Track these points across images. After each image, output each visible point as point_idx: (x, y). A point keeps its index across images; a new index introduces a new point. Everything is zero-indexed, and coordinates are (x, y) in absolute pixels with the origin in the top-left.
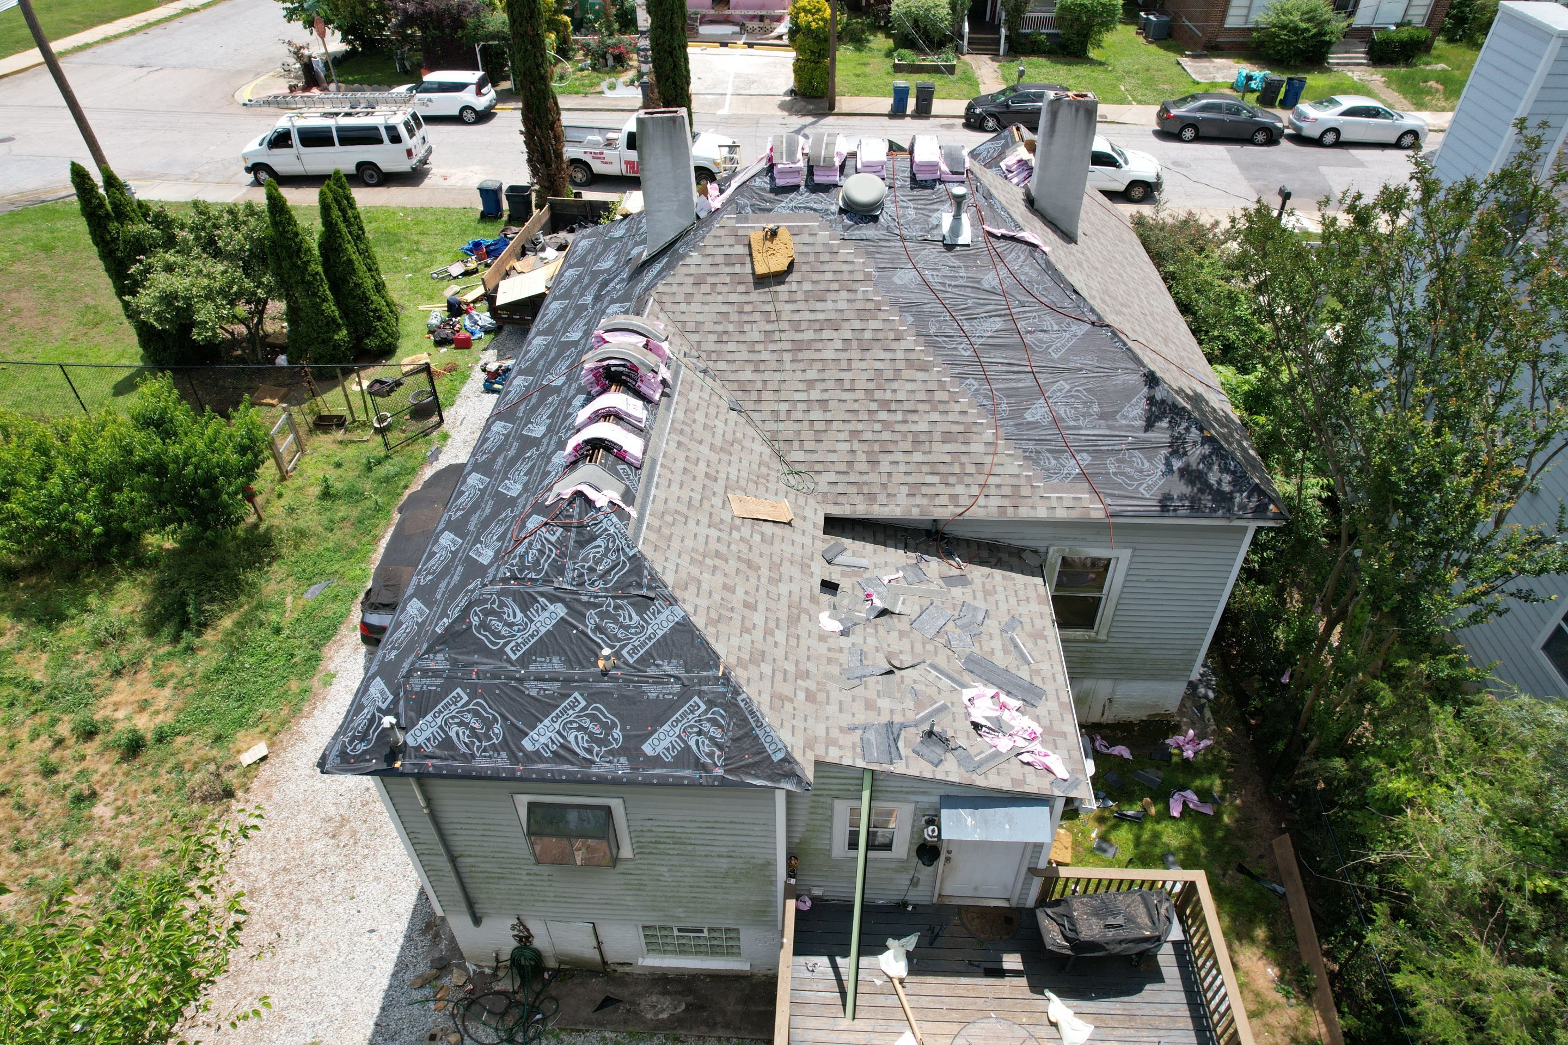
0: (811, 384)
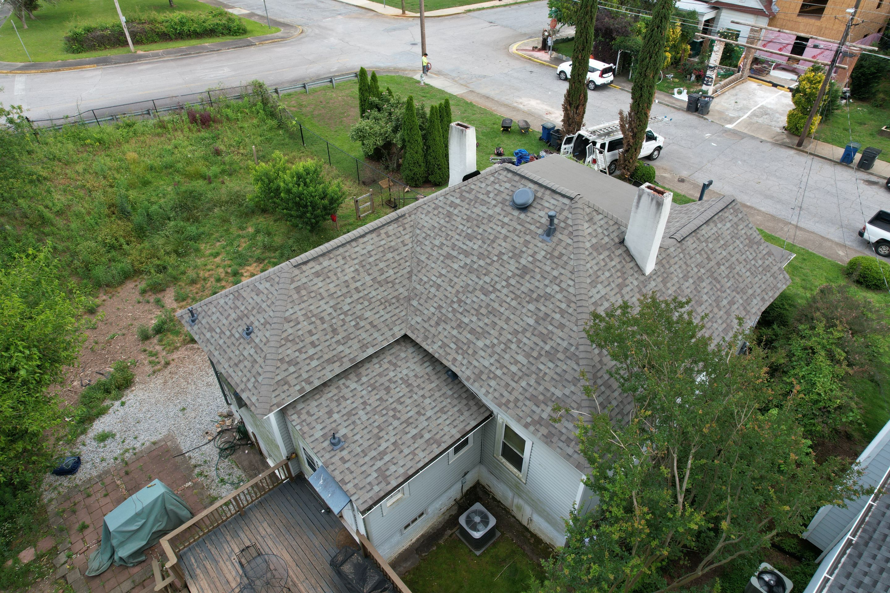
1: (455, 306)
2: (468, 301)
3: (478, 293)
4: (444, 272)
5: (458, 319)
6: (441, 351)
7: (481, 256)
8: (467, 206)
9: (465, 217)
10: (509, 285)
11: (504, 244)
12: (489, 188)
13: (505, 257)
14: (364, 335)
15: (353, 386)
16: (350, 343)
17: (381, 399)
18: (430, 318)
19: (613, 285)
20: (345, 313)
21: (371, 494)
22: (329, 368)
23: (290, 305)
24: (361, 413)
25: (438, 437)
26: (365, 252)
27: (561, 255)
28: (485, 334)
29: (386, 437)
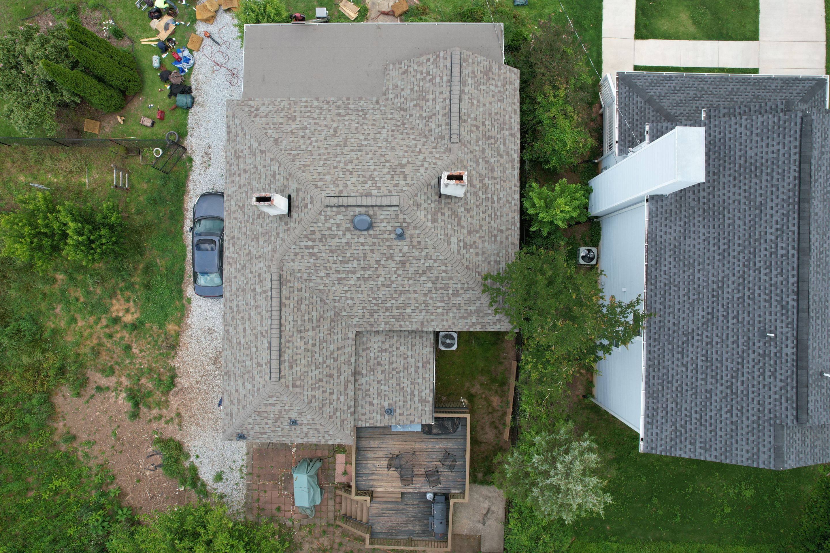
0: (346, 292)
1: (374, 302)
2: (381, 296)
3: (382, 289)
4: (346, 288)
5: (382, 308)
6: (388, 326)
7: (364, 269)
8: (321, 244)
9: (328, 251)
10: (399, 275)
11: (374, 255)
12: (327, 225)
13: (383, 262)
14: (342, 358)
15: (363, 381)
16: (342, 370)
17: (382, 372)
18: (363, 316)
19: (456, 228)
20: (324, 362)
21: (427, 413)
22: (349, 391)
23: (302, 396)
24: (383, 388)
25: (425, 359)
26: (292, 323)
27: (419, 243)
28: (406, 306)
29: (405, 385)
